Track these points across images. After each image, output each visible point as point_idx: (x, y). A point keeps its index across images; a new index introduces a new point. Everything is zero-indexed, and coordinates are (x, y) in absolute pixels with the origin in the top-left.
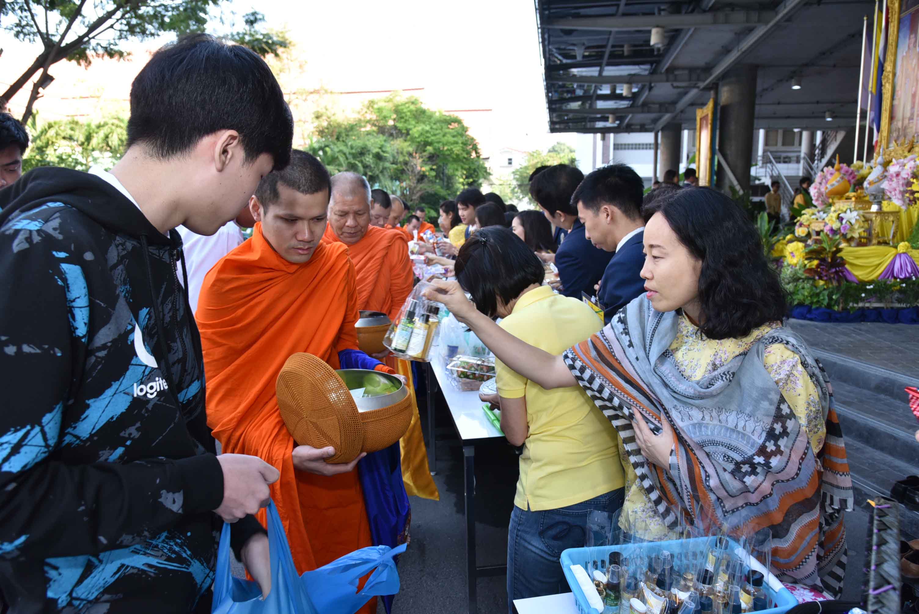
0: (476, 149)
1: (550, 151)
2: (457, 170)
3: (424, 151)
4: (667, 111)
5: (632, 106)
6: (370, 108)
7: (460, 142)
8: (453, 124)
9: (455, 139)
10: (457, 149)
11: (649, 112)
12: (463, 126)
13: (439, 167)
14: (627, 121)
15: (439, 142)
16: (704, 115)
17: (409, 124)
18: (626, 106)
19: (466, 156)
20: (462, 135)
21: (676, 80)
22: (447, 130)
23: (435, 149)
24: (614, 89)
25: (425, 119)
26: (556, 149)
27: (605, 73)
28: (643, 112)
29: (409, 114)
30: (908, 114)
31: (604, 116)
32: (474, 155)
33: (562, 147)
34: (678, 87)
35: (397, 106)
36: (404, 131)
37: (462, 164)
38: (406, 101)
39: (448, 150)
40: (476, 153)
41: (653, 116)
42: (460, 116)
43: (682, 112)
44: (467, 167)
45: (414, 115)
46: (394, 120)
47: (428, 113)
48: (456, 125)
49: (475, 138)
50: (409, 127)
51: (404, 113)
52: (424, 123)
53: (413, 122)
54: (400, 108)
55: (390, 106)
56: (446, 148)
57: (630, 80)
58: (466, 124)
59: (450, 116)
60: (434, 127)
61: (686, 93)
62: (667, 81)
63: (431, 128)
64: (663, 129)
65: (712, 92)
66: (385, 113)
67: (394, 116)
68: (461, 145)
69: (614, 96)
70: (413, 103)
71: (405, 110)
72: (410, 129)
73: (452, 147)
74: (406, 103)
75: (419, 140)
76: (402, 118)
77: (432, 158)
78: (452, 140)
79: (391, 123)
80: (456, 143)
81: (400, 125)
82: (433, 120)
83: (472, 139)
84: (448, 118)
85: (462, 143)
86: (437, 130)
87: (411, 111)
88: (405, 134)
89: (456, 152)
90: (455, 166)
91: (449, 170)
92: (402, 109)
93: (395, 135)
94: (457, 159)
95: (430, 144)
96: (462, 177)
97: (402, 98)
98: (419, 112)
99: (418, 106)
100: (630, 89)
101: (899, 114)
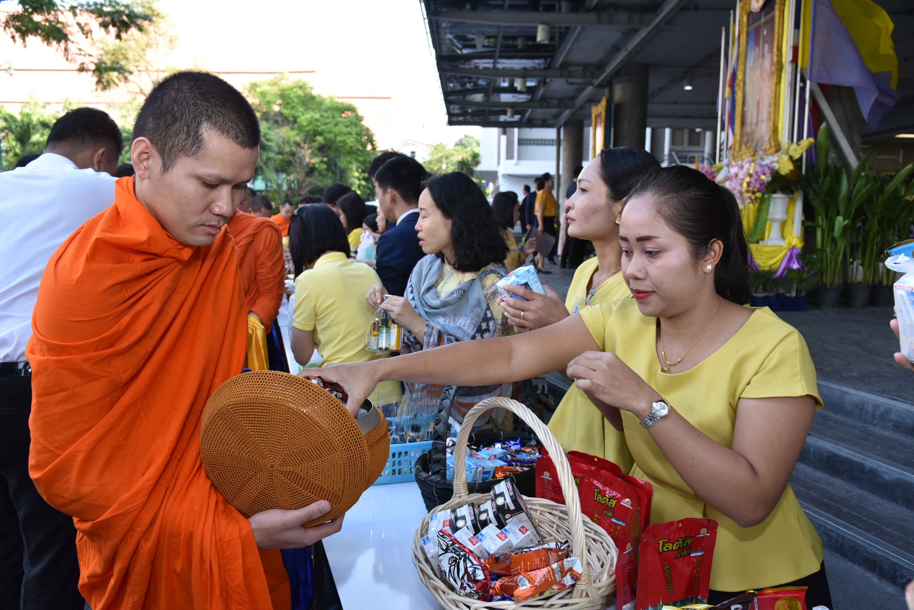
0: (371, 141)
1: (456, 145)
2: (350, 163)
3: (314, 141)
4: (566, 107)
5: (531, 100)
6: (253, 92)
7: (354, 132)
8: (346, 112)
9: (349, 129)
10: (351, 141)
11: (548, 107)
12: (357, 115)
13: (330, 160)
14: (527, 115)
15: (330, 132)
16: (598, 112)
17: (297, 111)
18: (524, 100)
19: (361, 148)
20: (356, 125)
21: (570, 76)
22: (340, 119)
23: (325, 139)
24: (512, 83)
25: (314, 106)
26: (464, 142)
27: (499, 66)
28: (541, 107)
29: (296, 100)
30: (754, 120)
31: (503, 108)
32: (369, 147)
33: (470, 140)
34: (572, 84)
35: (283, 90)
36: (291, 119)
37: (356, 156)
38: (294, 85)
39: (340, 142)
40: (373, 145)
41: (553, 111)
42: (355, 103)
43: (581, 108)
44: (361, 159)
45: (302, 101)
46: (280, 105)
47: (318, 100)
48: (349, 113)
49: (371, 128)
50: (297, 114)
51: (291, 98)
52: (313, 110)
53: (301, 109)
54: (286, 92)
55: (275, 90)
56: (339, 139)
57: (525, 74)
58: (360, 113)
59: (342, 103)
60: (325, 115)
61: (583, 89)
62: (562, 76)
63: (322, 116)
64: (565, 125)
65: (606, 91)
66: (269, 98)
67: (279, 101)
68: (355, 136)
69: (512, 90)
70: (300, 87)
71: (292, 96)
72: (298, 117)
73: (345, 138)
74: (293, 88)
75: (307, 129)
76: (288, 104)
77: (322, 149)
78: (345, 130)
79: (276, 108)
80: (350, 133)
81: (286, 112)
82: (323, 107)
83: (367, 129)
84: (340, 106)
85: (357, 134)
86: (328, 118)
87: (299, 97)
88: (292, 122)
89: (350, 144)
90: (349, 159)
91: (342, 163)
92: (289, 94)
93: (280, 123)
94: (351, 152)
95: (321, 134)
96: (358, 171)
97: (289, 81)
98: (307, 98)
99: (308, 91)
100: (524, 83)
101: (748, 120)
